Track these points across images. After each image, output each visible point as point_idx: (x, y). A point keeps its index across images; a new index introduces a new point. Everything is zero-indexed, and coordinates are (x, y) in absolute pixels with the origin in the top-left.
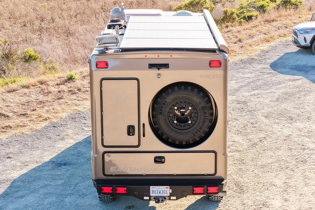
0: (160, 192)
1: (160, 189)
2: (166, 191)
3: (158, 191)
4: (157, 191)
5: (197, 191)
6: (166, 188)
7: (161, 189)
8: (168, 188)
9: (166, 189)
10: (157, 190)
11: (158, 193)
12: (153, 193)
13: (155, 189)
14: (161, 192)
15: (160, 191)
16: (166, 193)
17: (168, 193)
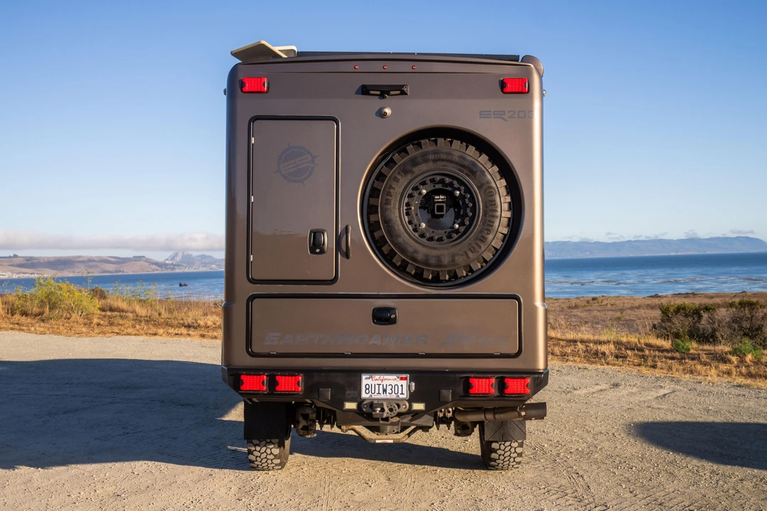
0: (385, 391)
1: (385, 383)
2: (400, 388)
3: (381, 387)
4: (377, 386)
5: (479, 385)
6: (402, 379)
7: (388, 383)
8: (406, 379)
9: (400, 383)
10: (379, 385)
11: (381, 391)
12: (367, 391)
13: (373, 383)
14: (389, 391)
15: (385, 387)
16: (400, 392)
17: (405, 392)
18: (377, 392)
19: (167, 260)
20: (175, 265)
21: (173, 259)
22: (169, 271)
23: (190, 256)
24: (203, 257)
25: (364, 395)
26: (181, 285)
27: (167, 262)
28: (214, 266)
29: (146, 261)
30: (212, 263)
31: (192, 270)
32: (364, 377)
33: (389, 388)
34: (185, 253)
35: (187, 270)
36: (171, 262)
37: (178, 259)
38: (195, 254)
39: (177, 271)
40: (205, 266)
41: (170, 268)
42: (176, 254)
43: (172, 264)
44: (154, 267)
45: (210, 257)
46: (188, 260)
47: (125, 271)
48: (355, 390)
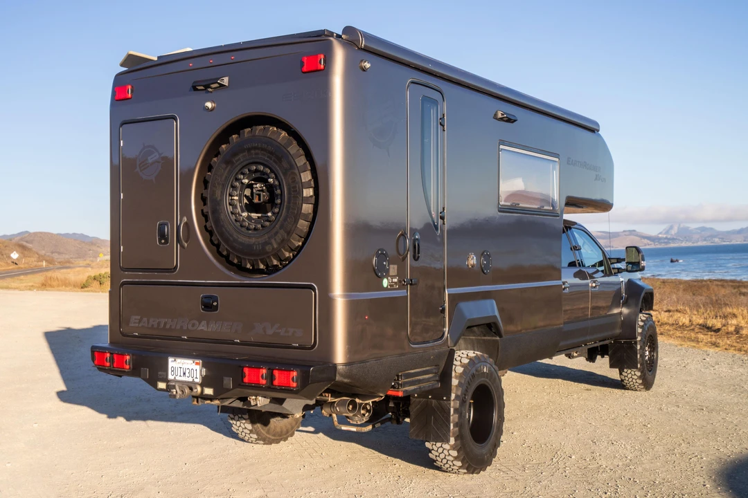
0: (184, 373)
1: (184, 367)
2: (195, 372)
3: (182, 369)
4: (179, 369)
6: (196, 364)
7: (187, 367)
8: (199, 364)
9: (195, 367)
11: (182, 374)
12: (172, 373)
13: (177, 366)
14: (187, 374)
15: (184, 370)
16: (195, 377)
17: (198, 376)
18: (179, 375)
19: (660, 233)
20: (669, 239)
21: (667, 232)
22: (662, 246)
23: (686, 229)
24: (703, 229)
25: (171, 377)
26: (672, 261)
27: (660, 236)
28: (716, 240)
29: (637, 235)
30: (715, 236)
31: (689, 244)
32: (171, 360)
33: (187, 371)
34: (682, 226)
35: (684, 244)
36: (665, 236)
37: (674, 232)
38: (693, 226)
39: (672, 245)
40: (705, 240)
41: (664, 243)
42: (671, 228)
43: (666, 238)
44: (646, 241)
45: (712, 229)
46: (685, 233)
47: (614, 246)
48: (164, 372)
